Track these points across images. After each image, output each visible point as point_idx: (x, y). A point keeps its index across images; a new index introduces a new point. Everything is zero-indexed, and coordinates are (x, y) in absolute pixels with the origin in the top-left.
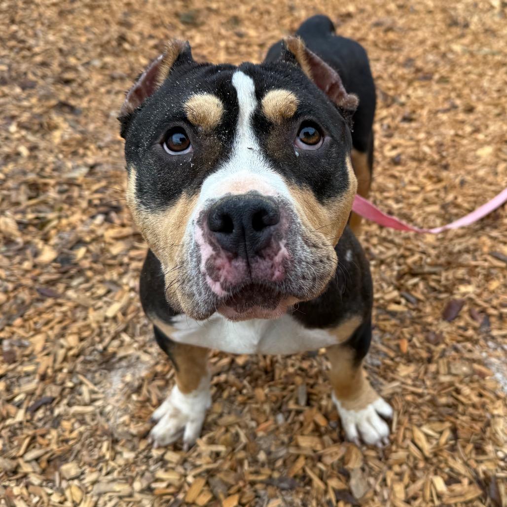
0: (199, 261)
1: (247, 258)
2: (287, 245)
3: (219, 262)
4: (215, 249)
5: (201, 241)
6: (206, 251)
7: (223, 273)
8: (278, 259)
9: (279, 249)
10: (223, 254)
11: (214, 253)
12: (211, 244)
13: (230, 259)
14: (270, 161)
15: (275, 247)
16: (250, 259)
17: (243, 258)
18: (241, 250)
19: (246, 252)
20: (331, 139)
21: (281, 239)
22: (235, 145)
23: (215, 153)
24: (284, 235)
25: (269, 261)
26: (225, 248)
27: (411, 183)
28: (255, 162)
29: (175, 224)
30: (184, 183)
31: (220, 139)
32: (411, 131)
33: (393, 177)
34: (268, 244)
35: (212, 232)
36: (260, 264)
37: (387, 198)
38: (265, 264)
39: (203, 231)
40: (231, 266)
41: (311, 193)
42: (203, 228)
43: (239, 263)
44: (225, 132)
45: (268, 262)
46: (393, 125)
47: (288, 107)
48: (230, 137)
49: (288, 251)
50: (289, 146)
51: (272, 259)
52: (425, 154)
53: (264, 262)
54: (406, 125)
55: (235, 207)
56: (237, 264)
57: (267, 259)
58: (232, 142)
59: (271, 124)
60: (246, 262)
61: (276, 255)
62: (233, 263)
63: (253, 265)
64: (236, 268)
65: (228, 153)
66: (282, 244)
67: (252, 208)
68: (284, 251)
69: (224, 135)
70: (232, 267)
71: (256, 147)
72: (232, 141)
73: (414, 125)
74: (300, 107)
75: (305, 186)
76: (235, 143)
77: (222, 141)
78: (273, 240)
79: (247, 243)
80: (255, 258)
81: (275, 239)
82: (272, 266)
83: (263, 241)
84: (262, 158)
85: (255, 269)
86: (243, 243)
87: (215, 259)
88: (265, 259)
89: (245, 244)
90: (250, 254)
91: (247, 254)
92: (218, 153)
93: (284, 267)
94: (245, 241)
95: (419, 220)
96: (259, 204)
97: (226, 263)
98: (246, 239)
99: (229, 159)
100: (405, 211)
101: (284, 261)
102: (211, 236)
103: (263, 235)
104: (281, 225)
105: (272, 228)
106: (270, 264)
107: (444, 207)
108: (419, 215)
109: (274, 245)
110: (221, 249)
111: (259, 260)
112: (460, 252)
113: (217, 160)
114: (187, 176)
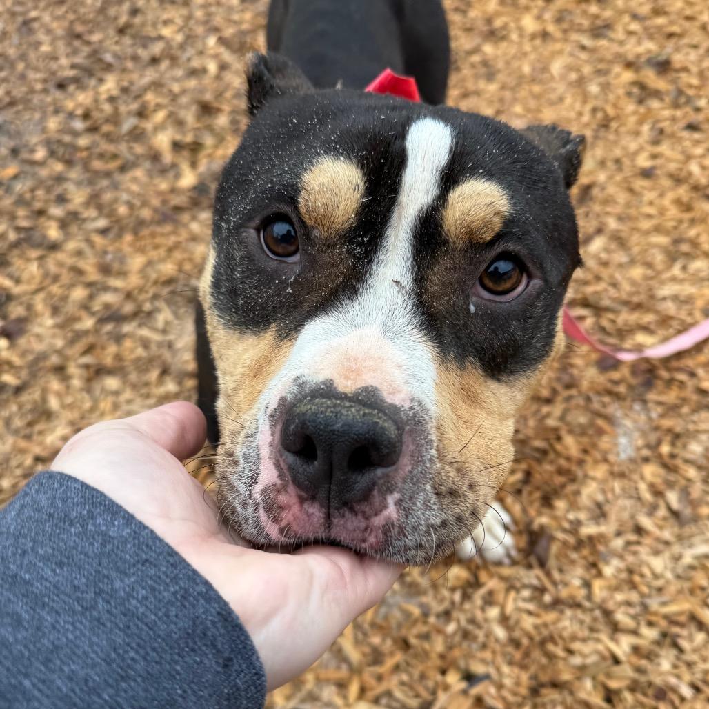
0: (254, 480)
1: (329, 509)
2: (399, 503)
3: (283, 499)
4: (281, 476)
5: (265, 452)
6: (268, 474)
7: (287, 517)
8: (378, 521)
9: (385, 507)
10: (292, 489)
11: (278, 482)
12: (277, 465)
13: (302, 501)
14: (423, 314)
15: (377, 504)
16: (332, 510)
17: (322, 506)
18: (322, 494)
19: (329, 500)
20: (542, 284)
21: (391, 492)
22: (374, 266)
23: (337, 277)
24: (399, 484)
25: (362, 520)
26: (296, 482)
27: (651, 203)
28: (396, 312)
29: (249, 368)
30: (276, 313)
31: (350, 252)
32: (687, 143)
33: (631, 190)
34: (366, 496)
35: (283, 450)
36: (347, 520)
37: (608, 214)
38: (356, 523)
39: (272, 437)
40: (301, 511)
41: (480, 371)
42: (273, 433)
43: (315, 510)
44: (362, 239)
45: (360, 522)
46: (668, 130)
47: (487, 224)
48: (371, 250)
49: (398, 512)
50: (463, 292)
51: (367, 518)
52: (690, 174)
53: (354, 519)
54: (686, 134)
55: (326, 430)
56: (311, 510)
57: (360, 517)
58: (371, 261)
59: (445, 242)
60: (325, 513)
61: (376, 514)
62: (306, 506)
63: (335, 521)
64: (309, 515)
65: (358, 281)
66: (391, 500)
67: (353, 439)
68: (391, 511)
69: (359, 244)
70: (303, 511)
71: (408, 283)
72: (371, 259)
73: (697, 136)
74: (509, 223)
75: (471, 363)
76: (375, 263)
77: (354, 256)
78: (375, 492)
79: (333, 487)
80: (342, 511)
81: (380, 491)
82: (366, 529)
83: (358, 491)
84: (409, 308)
85: (336, 526)
86: (327, 486)
87: (279, 491)
88: (356, 514)
89: (330, 487)
90: (334, 504)
91: (329, 503)
92: (341, 279)
93: (386, 534)
94: (331, 483)
95: (636, 250)
96: (368, 433)
97: (294, 504)
98: (333, 482)
99: (356, 294)
100: (623, 235)
101: (387, 527)
102: (281, 456)
103: (362, 480)
104: (396, 470)
105: (379, 472)
106: (363, 525)
107: (677, 242)
108: (638, 244)
109: (376, 499)
110: (290, 482)
111: (347, 513)
112: (664, 299)
113: (337, 291)
114: (281, 302)
